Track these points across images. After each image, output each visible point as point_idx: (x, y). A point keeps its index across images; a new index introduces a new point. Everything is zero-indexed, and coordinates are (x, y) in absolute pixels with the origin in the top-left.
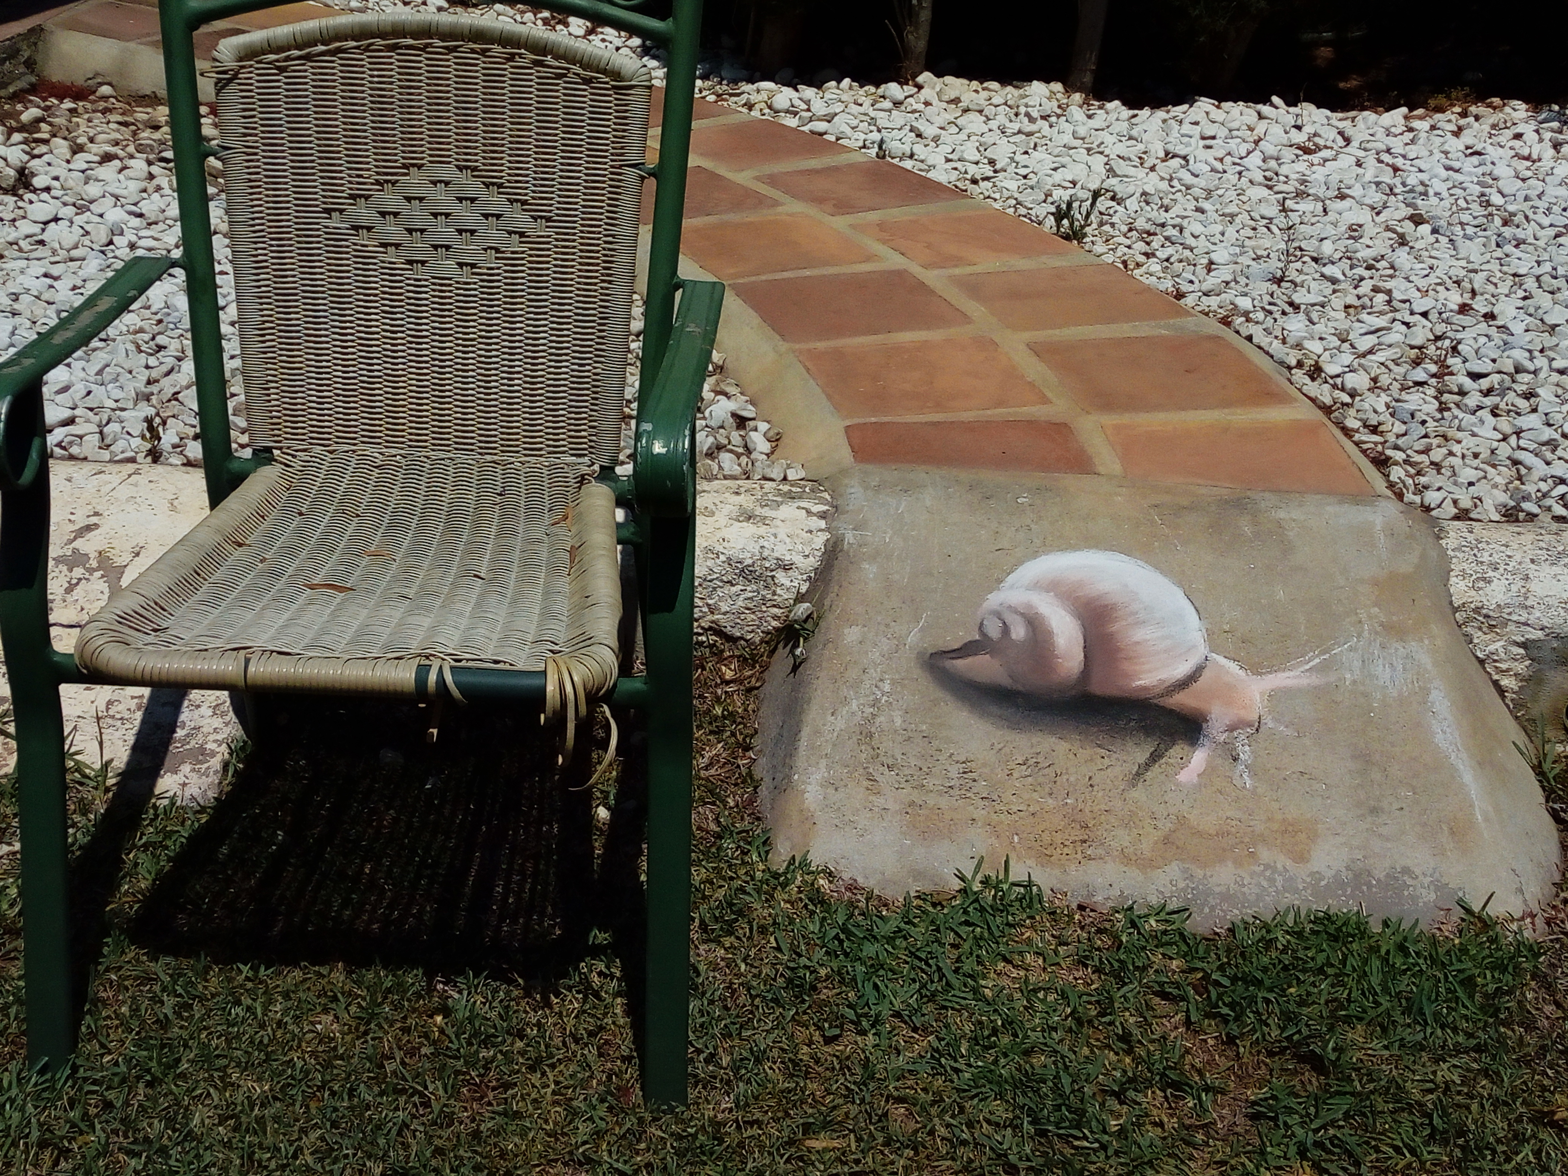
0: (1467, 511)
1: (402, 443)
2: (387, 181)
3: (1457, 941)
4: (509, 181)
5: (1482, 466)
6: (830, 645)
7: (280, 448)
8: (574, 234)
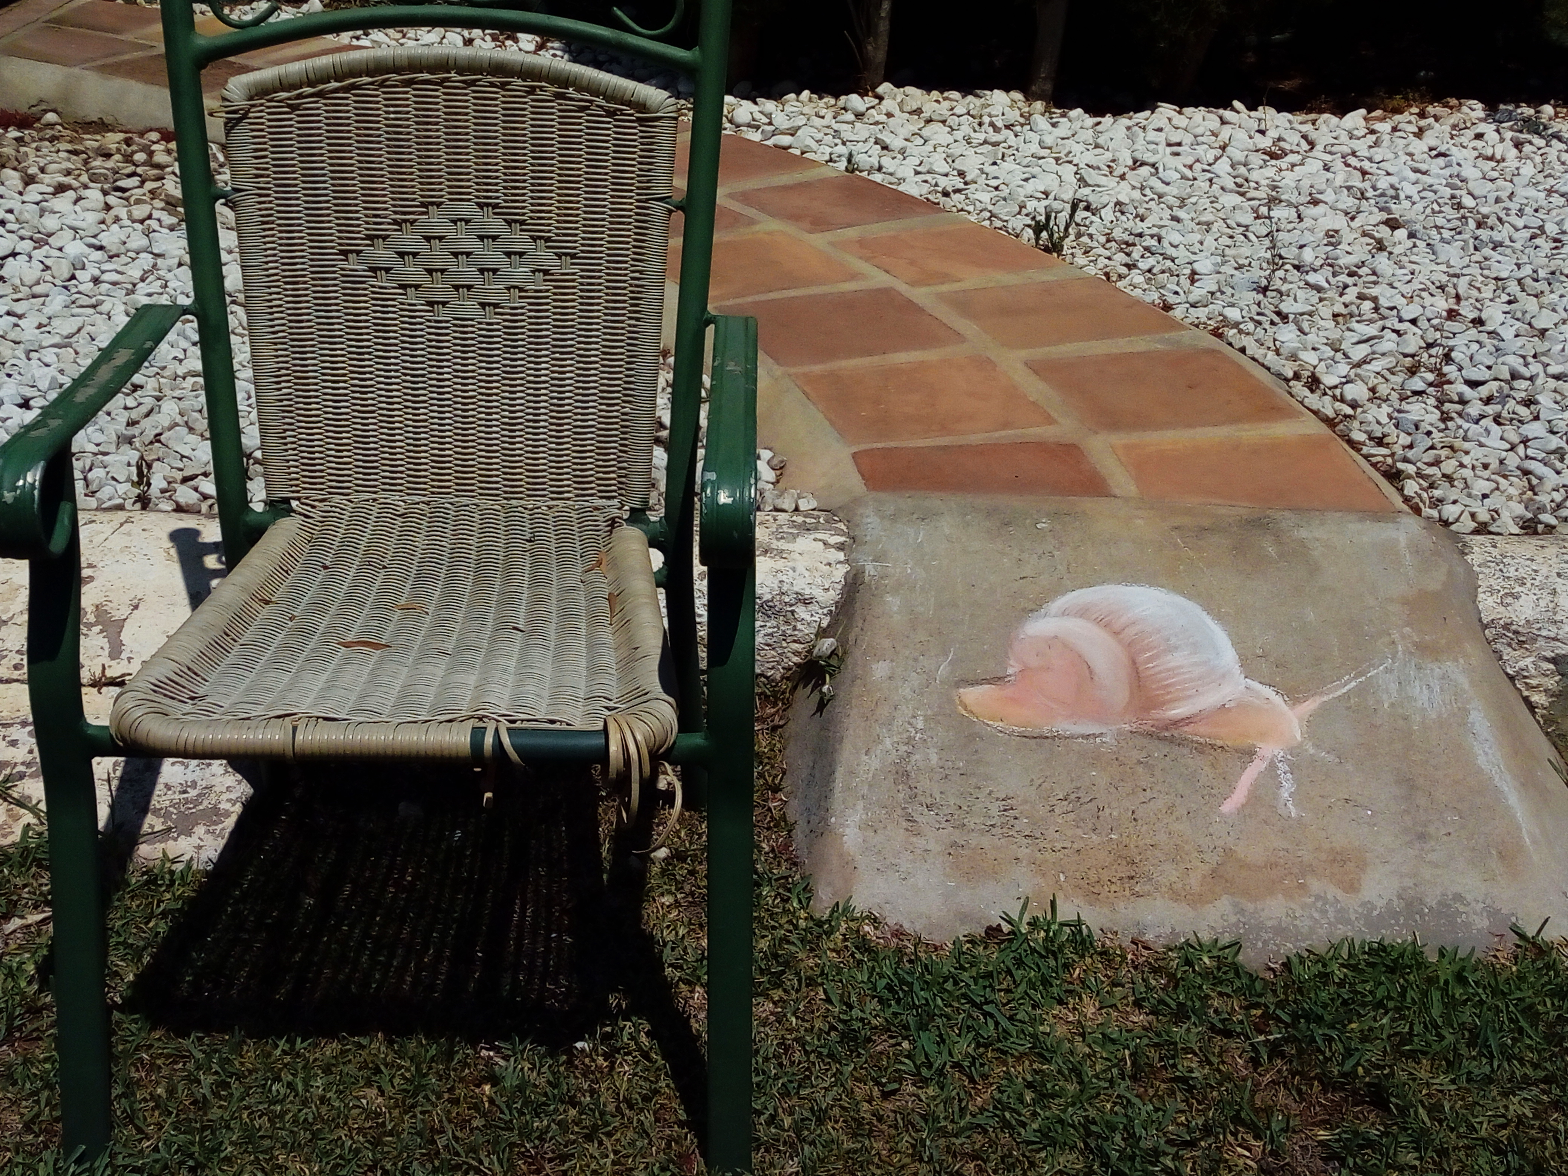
0: (1485, 524)
1: (425, 490)
2: (405, 221)
3: (1514, 969)
4: (531, 218)
5: (1493, 477)
6: (859, 681)
7: (298, 499)
8: (600, 271)
